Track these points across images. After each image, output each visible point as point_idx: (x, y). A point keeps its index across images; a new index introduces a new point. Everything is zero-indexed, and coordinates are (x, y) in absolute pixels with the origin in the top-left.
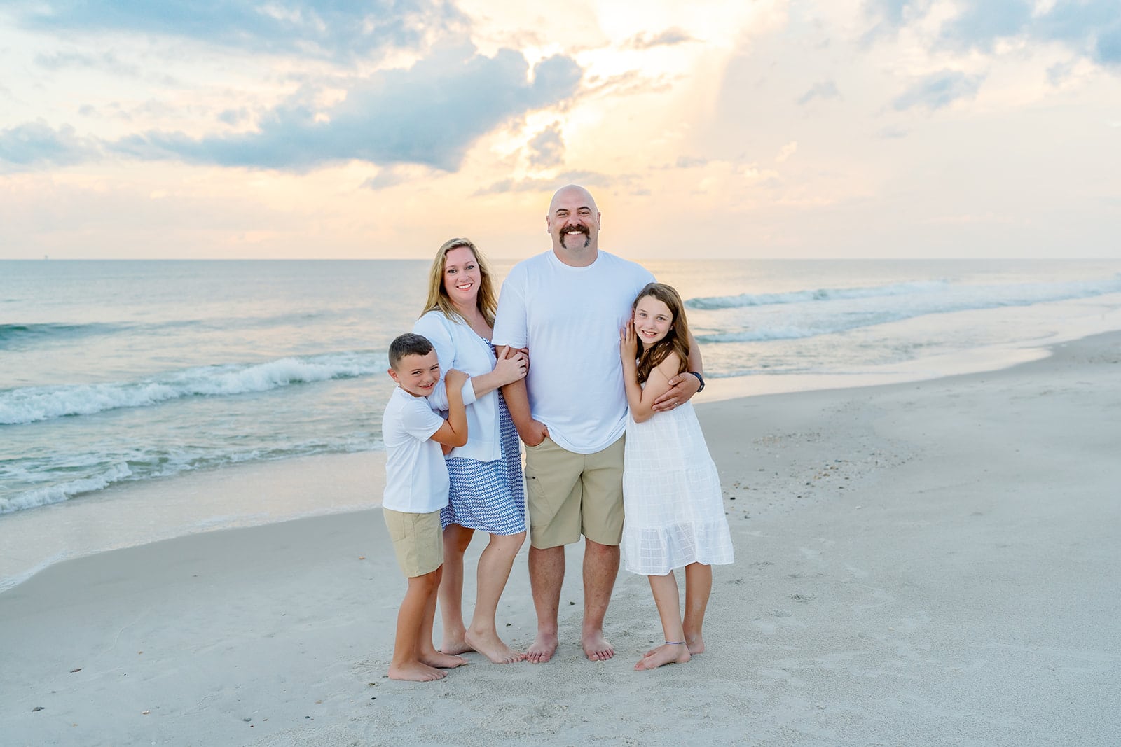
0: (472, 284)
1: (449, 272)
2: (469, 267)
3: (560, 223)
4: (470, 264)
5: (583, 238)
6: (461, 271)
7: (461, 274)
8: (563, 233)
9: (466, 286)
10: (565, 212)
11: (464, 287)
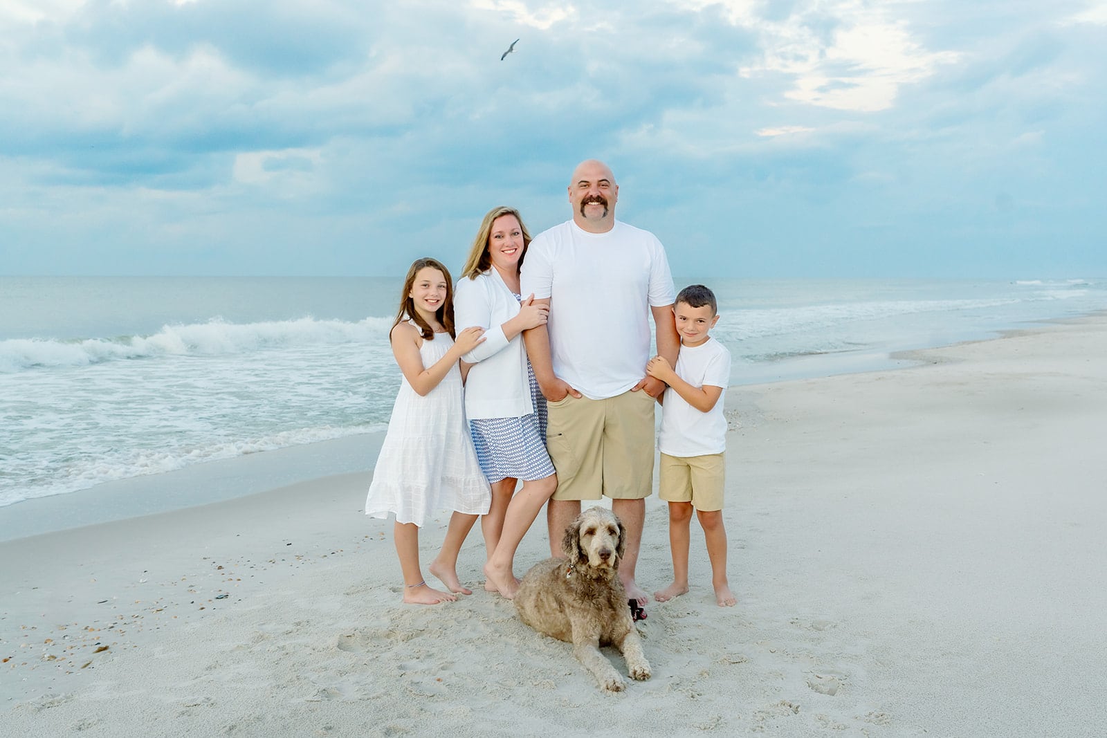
0: (516, 249)
1: (496, 237)
2: (515, 234)
3: (582, 194)
4: (515, 231)
5: (602, 209)
6: (507, 237)
7: (507, 240)
8: (584, 203)
9: (512, 251)
10: (586, 184)
11: (509, 252)
